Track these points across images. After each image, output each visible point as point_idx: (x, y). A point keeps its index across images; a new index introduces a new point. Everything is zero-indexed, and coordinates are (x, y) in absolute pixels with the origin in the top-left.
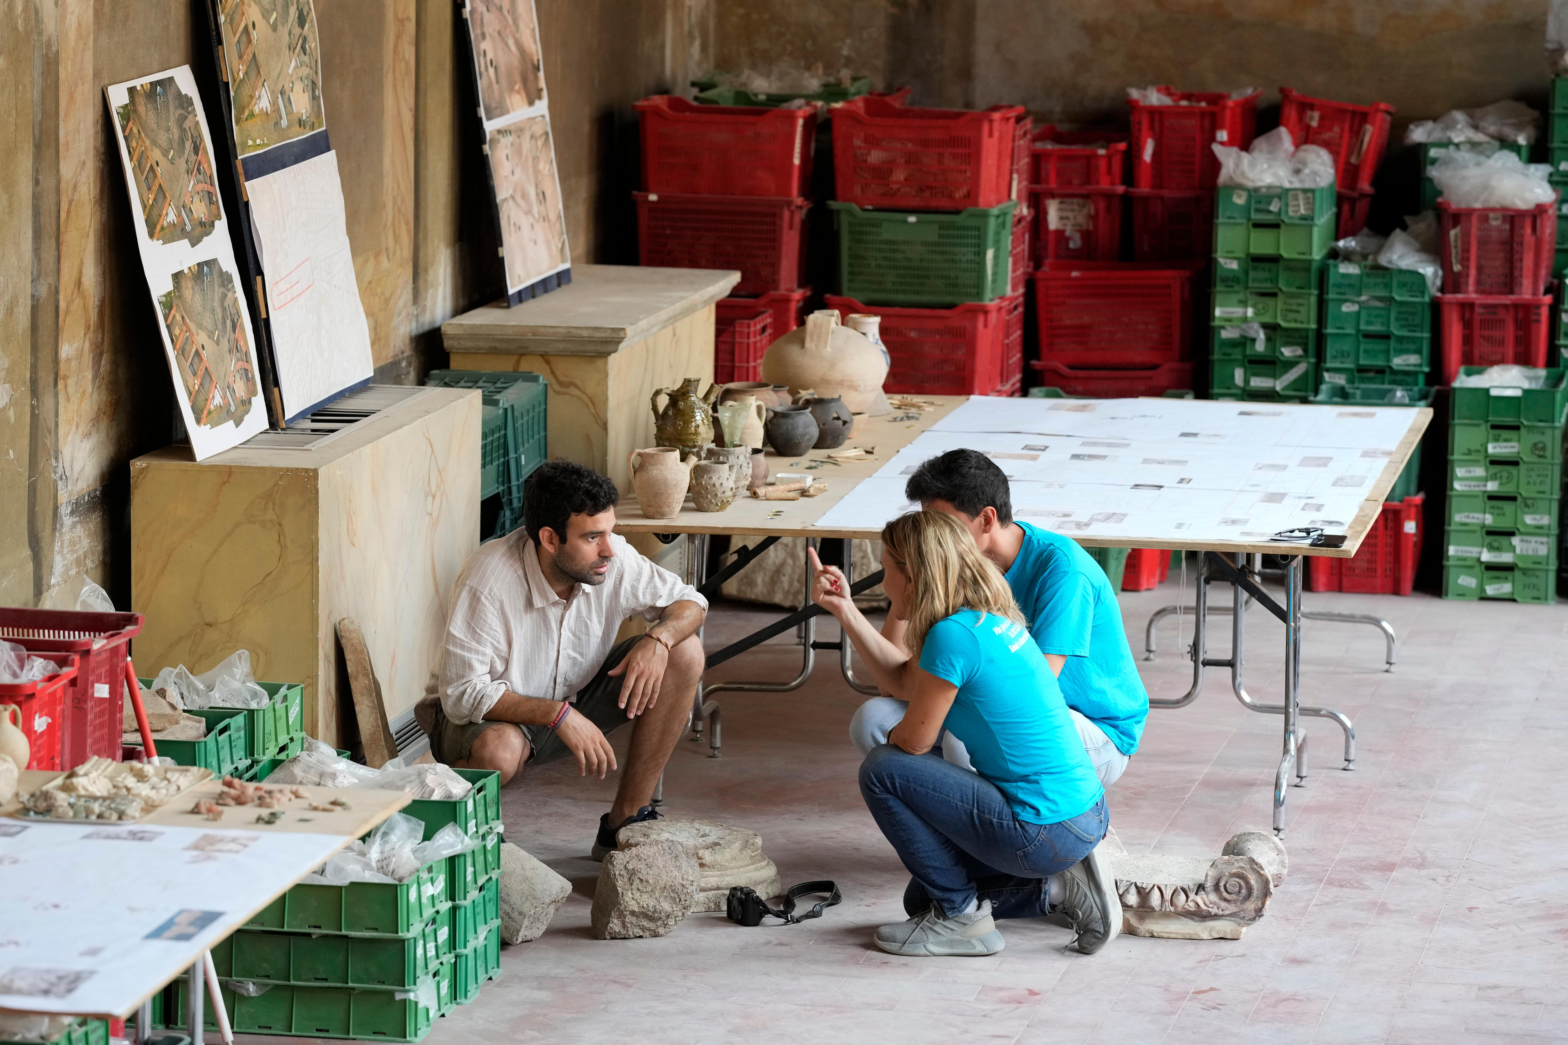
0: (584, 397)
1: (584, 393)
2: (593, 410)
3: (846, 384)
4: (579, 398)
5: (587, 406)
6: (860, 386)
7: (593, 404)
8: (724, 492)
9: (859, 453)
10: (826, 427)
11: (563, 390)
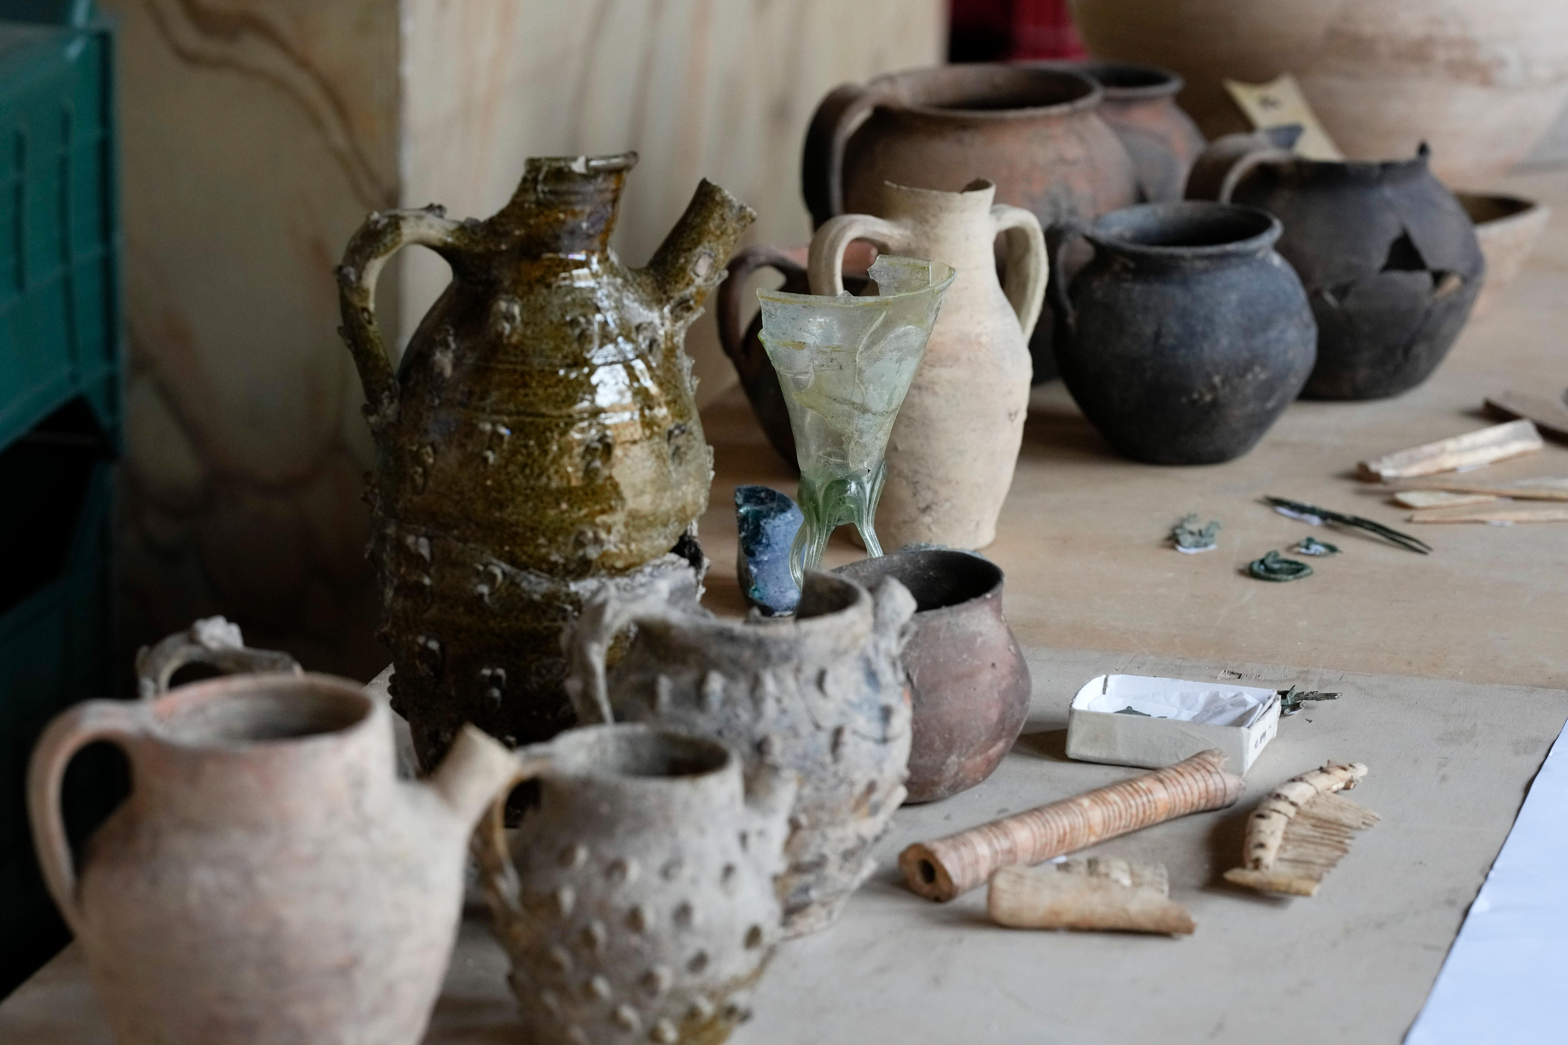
0: (303, 81)
1: (303, 64)
2: (339, 139)
3: (1441, 55)
4: (281, 85)
5: (317, 122)
6: (1502, 63)
7: (341, 108)
8: (699, 962)
9: (1516, 447)
10: (1351, 303)
11: (212, 47)
